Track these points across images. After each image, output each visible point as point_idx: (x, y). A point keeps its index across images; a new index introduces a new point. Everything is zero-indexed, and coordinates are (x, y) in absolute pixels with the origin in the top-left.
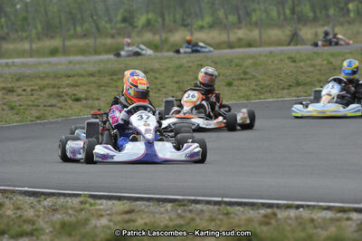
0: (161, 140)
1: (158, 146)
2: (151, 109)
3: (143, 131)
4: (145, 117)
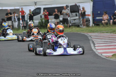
0: (69, 47)
1: (68, 49)
2: (65, 37)
3: (63, 44)
4: (63, 39)
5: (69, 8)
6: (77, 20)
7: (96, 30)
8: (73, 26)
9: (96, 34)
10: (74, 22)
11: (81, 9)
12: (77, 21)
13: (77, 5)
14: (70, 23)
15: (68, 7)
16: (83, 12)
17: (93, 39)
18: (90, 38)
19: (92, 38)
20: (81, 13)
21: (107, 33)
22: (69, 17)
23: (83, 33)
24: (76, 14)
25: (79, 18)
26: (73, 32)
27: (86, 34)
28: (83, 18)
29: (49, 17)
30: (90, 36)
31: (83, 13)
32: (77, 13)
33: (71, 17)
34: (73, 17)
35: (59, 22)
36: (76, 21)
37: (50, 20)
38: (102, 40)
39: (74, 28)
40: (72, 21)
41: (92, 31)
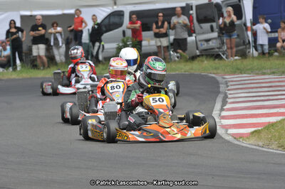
5: (193, 12)
6: (214, 41)
7: (249, 67)
8: (202, 55)
9: (245, 77)
10: (205, 46)
11: (225, 15)
12: (213, 45)
13: (212, 3)
14: (197, 49)
15: (192, 10)
16: (228, 21)
17: (228, 90)
18: (222, 88)
19: (228, 86)
20: (225, 23)
21: (274, 73)
22: (194, 35)
23: (213, 75)
24: (212, 27)
25: (219, 36)
26: (192, 72)
27: (219, 78)
28: (230, 36)
29: (144, 34)
30: (226, 83)
31: (228, 25)
32: (214, 24)
33: (199, 34)
34: (203, 33)
35: (168, 47)
36: (210, 43)
37: (144, 43)
38: (249, 92)
39: (206, 62)
40: (202, 45)
41: (238, 69)
